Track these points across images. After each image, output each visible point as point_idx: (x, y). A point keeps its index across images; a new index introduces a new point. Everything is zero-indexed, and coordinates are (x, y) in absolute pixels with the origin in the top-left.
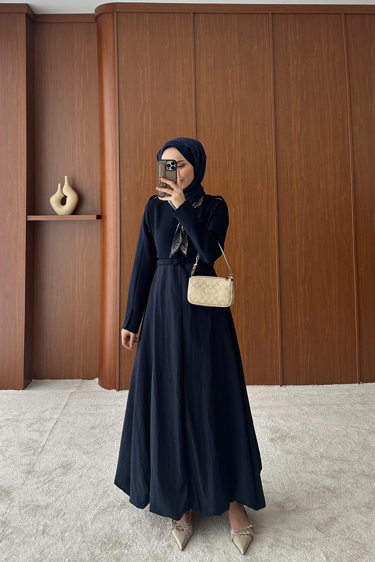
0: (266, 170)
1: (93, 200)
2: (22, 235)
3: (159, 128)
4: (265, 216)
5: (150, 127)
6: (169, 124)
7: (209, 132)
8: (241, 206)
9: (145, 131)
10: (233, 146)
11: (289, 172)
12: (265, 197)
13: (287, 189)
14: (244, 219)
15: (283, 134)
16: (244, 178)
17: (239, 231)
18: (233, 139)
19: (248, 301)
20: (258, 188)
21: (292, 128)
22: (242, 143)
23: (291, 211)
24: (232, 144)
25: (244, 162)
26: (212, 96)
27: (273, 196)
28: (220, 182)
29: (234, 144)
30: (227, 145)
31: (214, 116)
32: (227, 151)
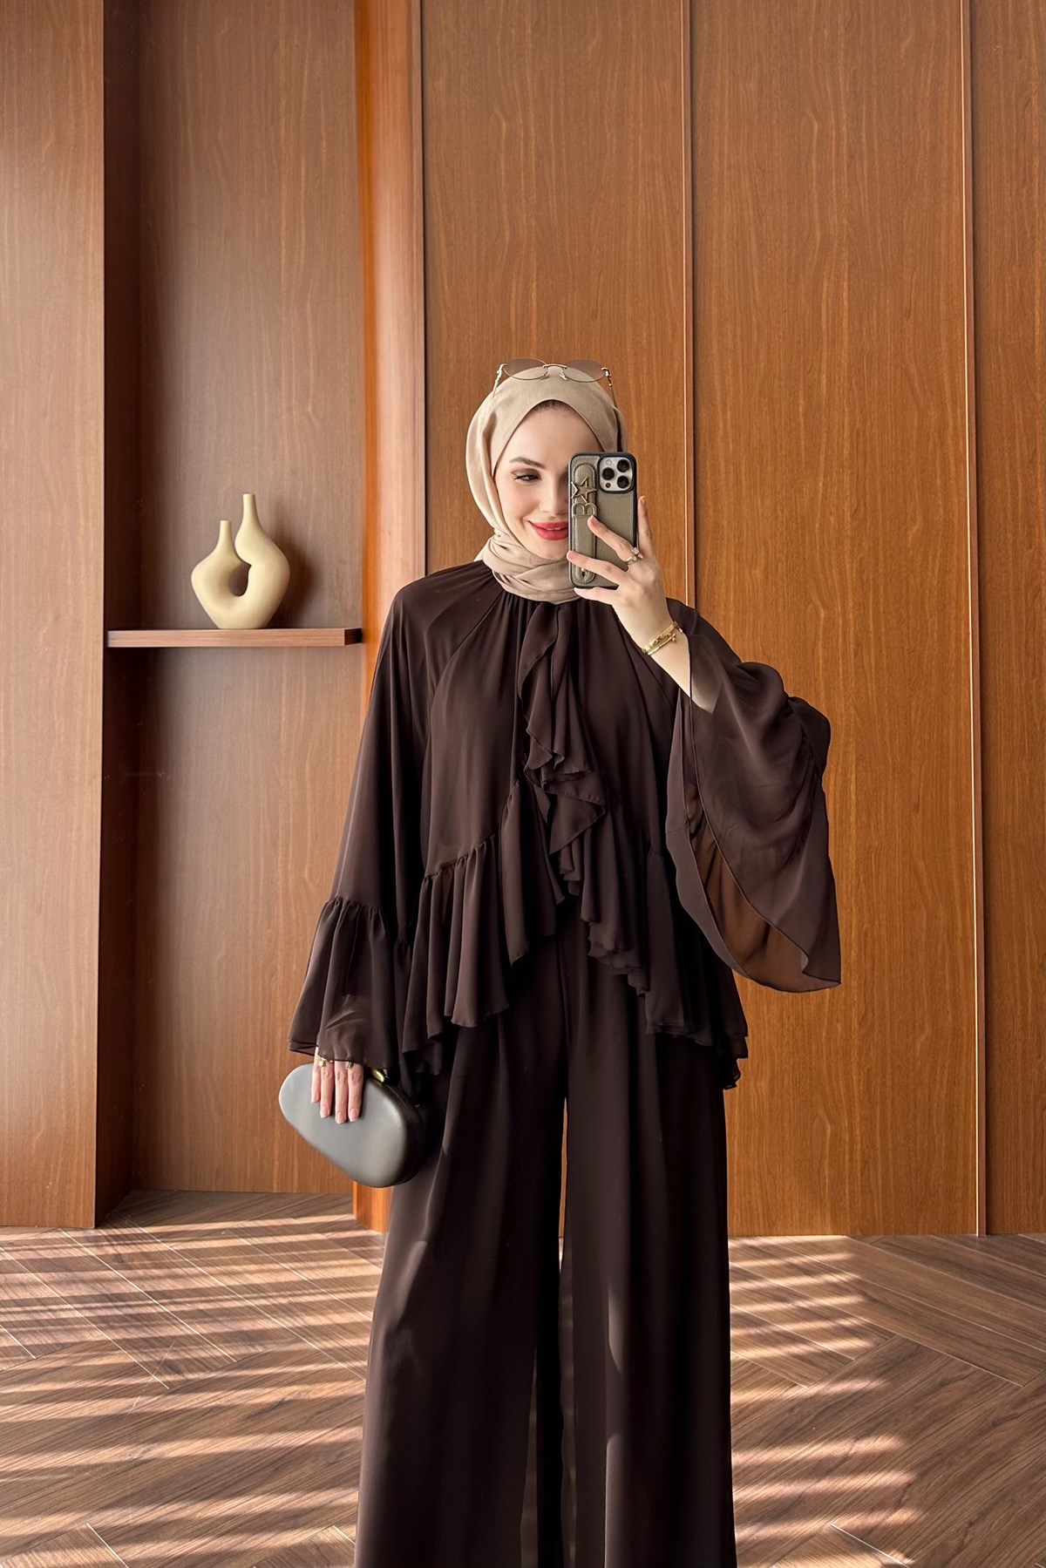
0: (939, 473)
1: (338, 577)
2: (89, 697)
3: (563, 328)
4: (936, 636)
5: (534, 326)
6: (599, 313)
7: (738, 340)
8: (850, 600)
9: (514, 339)
10: (824, 392)
11: (1020, 484)
12: (937, 571)
13: (1014, 541)
14: (858, 645)
15: (1000, 350)
16: (862, 503)
17: (842, 688)
18: (824, 367)
19: (872, 933)
20: (910, 539)
21: (1034, 326)
22: (854, 382)
23: (1027, 620)
24: (819, 383)
25: (861, 447)
26: (751, 214)
27: (964, 566)
28: (777, 518)
29: (824, 382)
30: (801, 387)
31: (756, 283)
32: (801, 410)
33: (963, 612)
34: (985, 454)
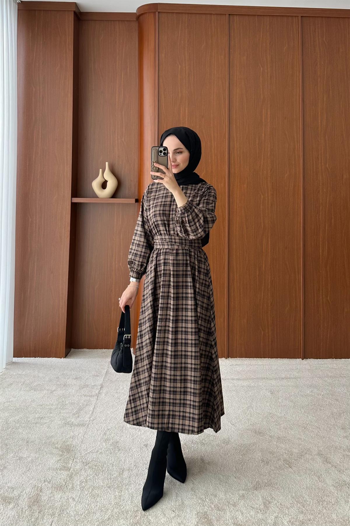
0: (293, 160)
1: (130, 185)
2: (67, 216)
4: (292, 203)
5: (186, 120)
6: (204, 116)
7: (241, 124)
8: (270, 193)
10: (263, 138)
11: (315, 163)
12: (292, 186)
14: (272, 205)
15: (310, 129)
17: (267, 217)
19: (274, 281)
20: (285, 178)
23: (316, 199)
24: (262, 135)
25: (273, 153)
26: (244, 91)
27: (299, 185)
28: (250, 171)
29: (263, 136)
30: (257, 136)
31: (246, 109)
32: (257, 143)
33: (299, 197)
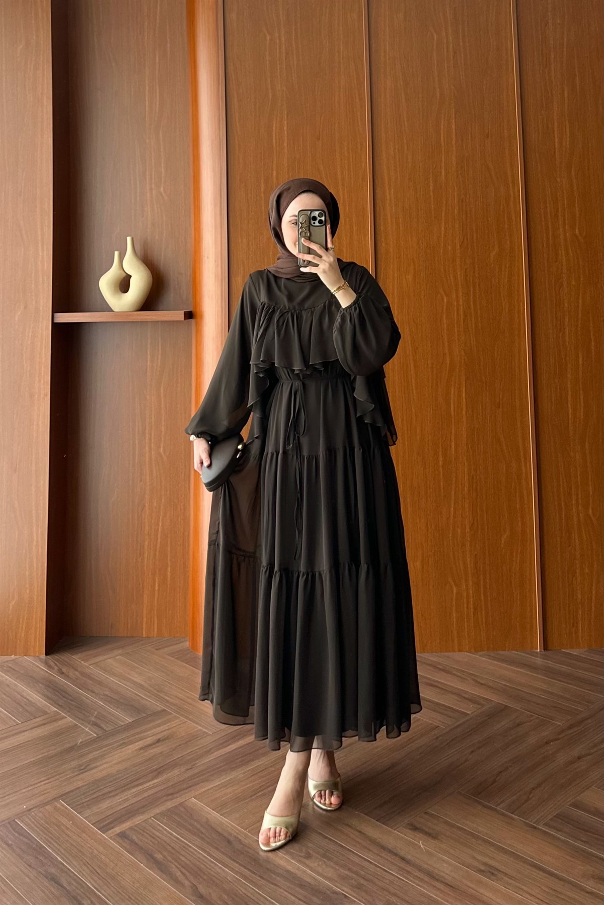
0: (506, 222)
1: (178, 283)
2: (43, 352)
3: (302, 146)
4: (507, 310)
5: (285, 144)
7: (397, 150)
10: (444, 178)
11: (550, 227)
12: (507, 275)
13: (548, 258)
14: (465, 316)
15: (537, 155)
16: (465, 239)
17: (457, 341)
18: (443, 165)
20: (492, 258)
21: (554, 142)
22: (459, 173)
23: (556, 301)
24: (441, 173)
25: (464, 208)
26: (401, 83)
28: (419, 248)
30: (431, 176)
31: (405, 120)
32: (431, 188)
34: (531, 211)
